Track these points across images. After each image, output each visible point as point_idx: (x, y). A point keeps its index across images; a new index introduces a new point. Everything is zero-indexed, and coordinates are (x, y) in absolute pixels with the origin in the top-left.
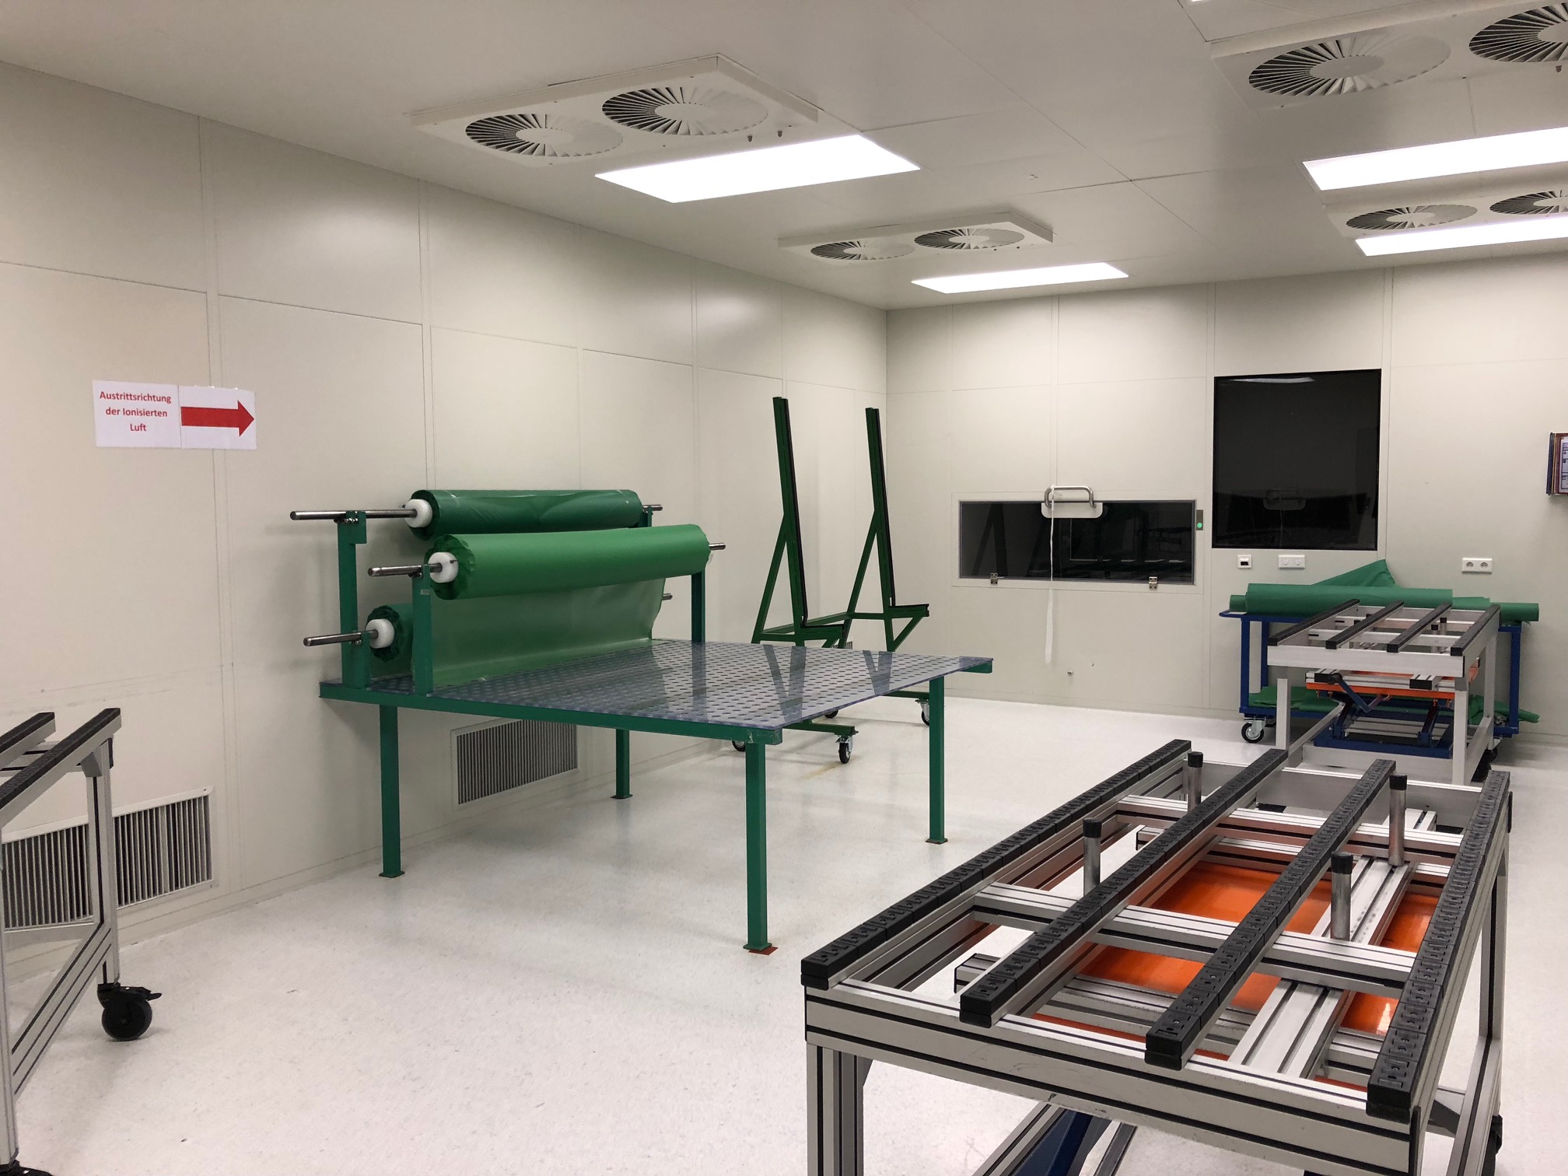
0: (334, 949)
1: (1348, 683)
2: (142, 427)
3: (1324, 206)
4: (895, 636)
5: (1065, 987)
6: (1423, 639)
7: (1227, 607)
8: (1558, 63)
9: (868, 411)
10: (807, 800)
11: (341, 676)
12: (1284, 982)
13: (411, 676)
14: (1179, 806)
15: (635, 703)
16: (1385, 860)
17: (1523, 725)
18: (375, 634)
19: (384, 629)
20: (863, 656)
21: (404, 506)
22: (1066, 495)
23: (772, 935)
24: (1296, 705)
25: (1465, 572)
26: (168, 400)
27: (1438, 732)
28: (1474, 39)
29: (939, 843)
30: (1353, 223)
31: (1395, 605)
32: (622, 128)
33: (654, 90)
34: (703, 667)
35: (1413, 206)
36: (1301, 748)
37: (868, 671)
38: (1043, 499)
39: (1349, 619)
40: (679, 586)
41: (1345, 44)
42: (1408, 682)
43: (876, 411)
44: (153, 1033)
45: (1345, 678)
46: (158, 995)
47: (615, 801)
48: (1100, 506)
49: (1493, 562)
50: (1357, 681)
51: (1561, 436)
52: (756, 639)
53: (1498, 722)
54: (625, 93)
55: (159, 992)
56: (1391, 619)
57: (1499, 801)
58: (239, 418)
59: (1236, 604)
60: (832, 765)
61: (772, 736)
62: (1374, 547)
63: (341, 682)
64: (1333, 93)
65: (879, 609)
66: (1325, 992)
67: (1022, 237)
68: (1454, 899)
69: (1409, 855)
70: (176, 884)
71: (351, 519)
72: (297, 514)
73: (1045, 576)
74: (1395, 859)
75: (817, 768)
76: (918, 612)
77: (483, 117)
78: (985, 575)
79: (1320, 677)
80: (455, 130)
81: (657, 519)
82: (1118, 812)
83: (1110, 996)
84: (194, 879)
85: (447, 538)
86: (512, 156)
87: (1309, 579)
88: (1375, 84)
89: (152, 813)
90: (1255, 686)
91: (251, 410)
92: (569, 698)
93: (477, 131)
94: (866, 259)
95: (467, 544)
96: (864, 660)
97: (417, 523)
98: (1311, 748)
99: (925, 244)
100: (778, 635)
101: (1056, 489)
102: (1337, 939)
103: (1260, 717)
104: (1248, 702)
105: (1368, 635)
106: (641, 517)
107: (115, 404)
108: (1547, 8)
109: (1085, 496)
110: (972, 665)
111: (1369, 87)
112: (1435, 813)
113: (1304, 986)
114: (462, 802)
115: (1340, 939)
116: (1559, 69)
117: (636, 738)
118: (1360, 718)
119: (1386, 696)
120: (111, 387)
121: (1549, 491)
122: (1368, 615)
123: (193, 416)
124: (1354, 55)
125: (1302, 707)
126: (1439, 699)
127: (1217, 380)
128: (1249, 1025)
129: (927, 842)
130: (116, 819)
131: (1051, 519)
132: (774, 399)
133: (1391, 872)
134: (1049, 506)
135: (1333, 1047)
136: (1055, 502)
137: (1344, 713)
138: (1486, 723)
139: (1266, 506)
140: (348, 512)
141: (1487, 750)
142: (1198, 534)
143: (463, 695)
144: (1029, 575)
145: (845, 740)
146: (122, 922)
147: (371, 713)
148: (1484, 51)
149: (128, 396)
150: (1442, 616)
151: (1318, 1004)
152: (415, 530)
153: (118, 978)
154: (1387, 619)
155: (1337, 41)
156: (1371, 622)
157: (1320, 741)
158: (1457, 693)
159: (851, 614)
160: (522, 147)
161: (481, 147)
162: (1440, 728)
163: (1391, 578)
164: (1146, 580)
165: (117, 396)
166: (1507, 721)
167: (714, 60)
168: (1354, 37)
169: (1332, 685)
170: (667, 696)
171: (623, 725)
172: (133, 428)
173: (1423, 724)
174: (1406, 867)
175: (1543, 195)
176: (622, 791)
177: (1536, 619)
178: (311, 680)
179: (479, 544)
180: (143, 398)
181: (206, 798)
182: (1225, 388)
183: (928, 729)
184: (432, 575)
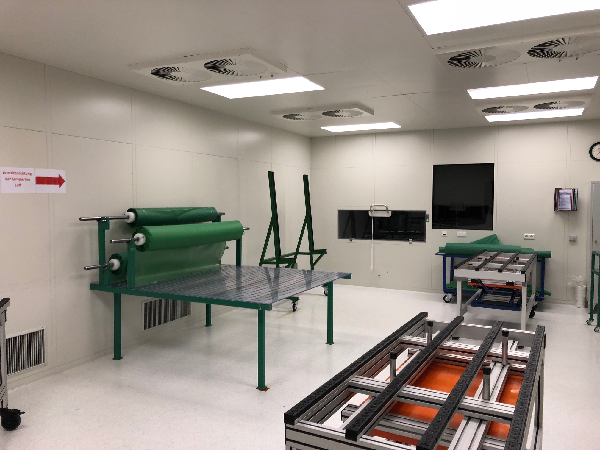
0: (94, 391)
1: (483, 283)
2: (20, 185)
3: (474, 105)
4: (314, 261)
5: (384, 418)
6: (511, 266)
7: (438, 251)
8: (559, 59)
9: (304, 176)
10: (280, 327)
11: (99, 280)
12: (466, 417)
13: (126, 281)
14: (424, 341)
15: (215, 293)
16: (501, 362)
17: (546, 296)
18: (112, 265)
19: (116, 263)
20: (302, 272)
21: (124, 215)
22: (378, 208)
23: (267, 383)
24: (464, 289)
25: (525, 239)
26: (31, 174)
27: (516, 300)
28: (529, 50)
29: (331, 344)
30: (484, 111)
31: (500, 252)
32: (212, 73)
33: (225, 60)
34: (241, 277)
35: (506, 106)
36: (466, 307)
37: (304, 279)
38: (369, 209)
39: (484, 258)
40: (232, 244)
41: (482, 51)
42: (506, 283)
43: (307, 176)
44: (21, 427)
45: (482, 281)
46: (23, 412)
47: (205, 328)
48: (390, 212)
49: (535, 235)
50: (487, 282)
51: (559, 189)
52: (260, 265)
53: (537, 295)
54: (213, 60)
55: (23, 411)
56: (499, 258)
57: (541, 339)
58: (59, 181)
59: (441, 250)
60: (290, 312)
61: (269, 307)
62: (492, 229)
63: (99, 283)
64: (478, 67)
65: (308, 251)
66: (481, 421)
67: (362, 113)
68: (527, 383)
69: (509, 361)
70: (30, 365)
71: (103, 220)
72: (82, 218)
73: (369, 238)
74: (504, 362)
75: (284, 313)
76: (323, 252)
77: (158, 67)
78: (348, 238)
79: (473, 281)
80: (147, 72)
81: (223, 218)
82: (401, 343)
83: (400, 422)
84: (38, 362)
85: (141, 228)
86: (169, 81)
87: (467, 241)
88: (493, 65)
89: (21, 337)
90: (448, 281)
91: (64, 177)
92: (188, 291)
93: (154, 72)
94: (304, 120)
95: (149, 230)
96: (303, 274)
97: (129, 221)
98: (469, 307)
99: (326, 115)
100: (269, 262)
101: (374, 206)
102: (485, 399)
103: (450, 293)
104: (446, 287)
105: (491, 265)
106: (216, 218)
107: (9, 176)
108: (556, 40)
109: (385, 208)
110: (344, 276)
111: (491, 66)
112: (518, 342)
113: (474, 419)
114: (146, 329)
115: (486, 400)
116: (560, 61)
117: (214, 307)
118: (487, 295)
119: (497, 287)
120: (8, 170)
121: (555, 209)
122: (490, 257)
123: (40, 181)
124: (485, 55)
125: (466, 289)
126: (516, 289)
127: (434, 166)
128: (454, 435)
129: (326, 344)
130: (7, 340)
131: (372, 217)
132: (268, 172)
133: (503, 368)
134: (372, 212)
135: (485, 444)
136: (374, 211)
137: (482, 293)
138: (533, 296)
139: (451, 209)
140: (102, 217)
141: (533, 306)
142: (427, 224)
143: (147, 289)
144: (363, 238)
145: (295, 302)
146: (8, 381)
147: (111, 296)
148: (533, 55)
149: (14, 173)
150: (517, 257)
151: (479, 426)
152: (129, 224)
153: (7, 405)
154: (497, 258)
155: (480, 50)
156: (492, 259)
157: (473, 304)
158: (523, 287)
159: (297, 253)
160: (173, 78)
161: (157, 78)
162: (517, 299)
163: (498, 241)
164: (408, 240)
165: (10, 173)
166: (540, 295)
167: (248, 50)
168: (486, 49)
169: (477, 283)
170: (227, 290)
171: (209, 302)
172: (16, 185)
173: (511, 297)
174: (508, 366)
175: (553, 103)
176: (208, 324)
177: (550, 257)
178: (87, 282)
179: (154, 230)
180: (20, 174)
181: (43, 330)
182: (436, 168)
183: (327, 297)
184: (135, 242)
